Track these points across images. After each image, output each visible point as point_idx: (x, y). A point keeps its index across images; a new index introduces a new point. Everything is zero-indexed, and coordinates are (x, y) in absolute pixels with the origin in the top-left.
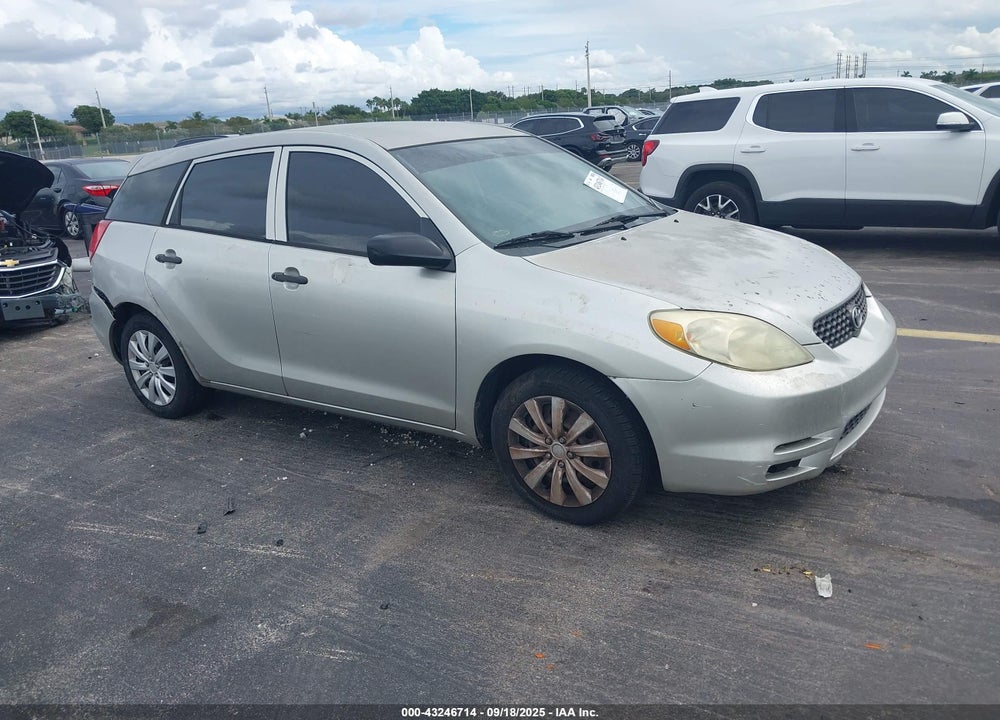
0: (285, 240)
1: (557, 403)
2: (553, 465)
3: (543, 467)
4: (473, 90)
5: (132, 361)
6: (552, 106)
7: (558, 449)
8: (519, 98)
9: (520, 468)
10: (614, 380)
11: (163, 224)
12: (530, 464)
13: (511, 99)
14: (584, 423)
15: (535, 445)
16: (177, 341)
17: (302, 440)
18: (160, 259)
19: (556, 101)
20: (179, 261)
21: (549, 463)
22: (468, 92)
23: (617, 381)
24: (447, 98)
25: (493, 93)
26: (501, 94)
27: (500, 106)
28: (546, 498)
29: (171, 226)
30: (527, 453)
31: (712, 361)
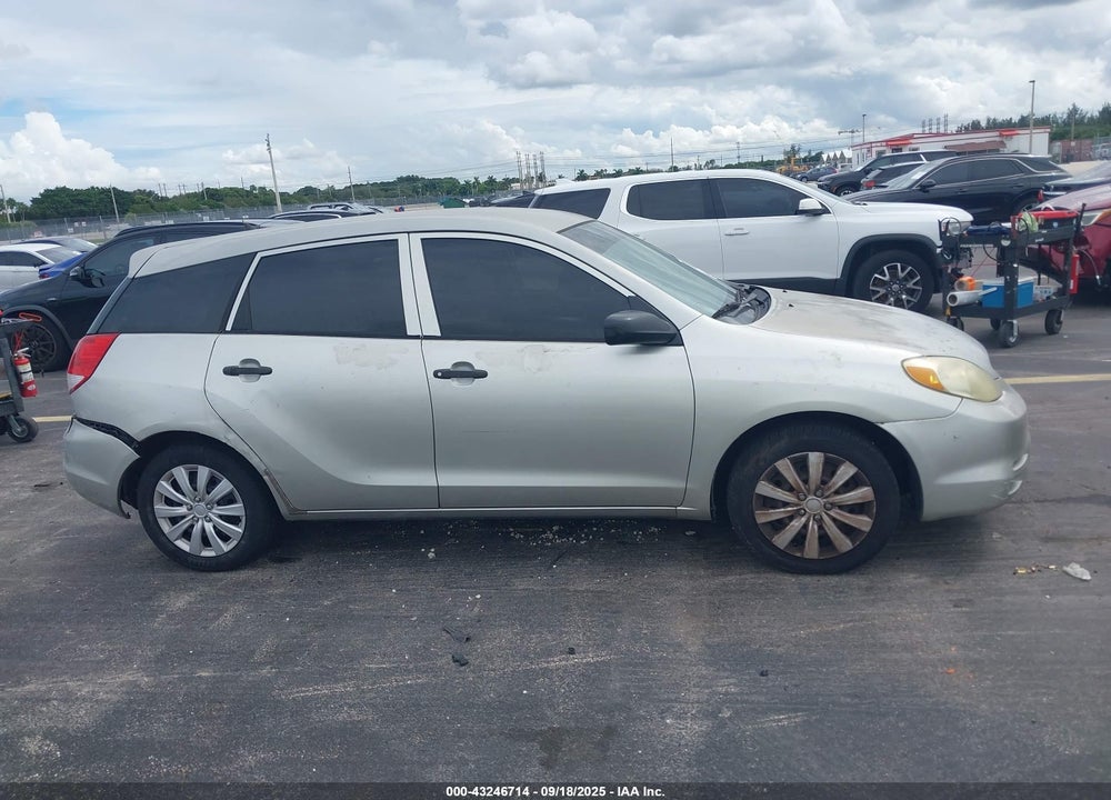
0: (439, 334)
1: (815, 459)
2: (808, 521)
3: (797, 524)
4: (114, 188)
5: (160, 507)
6: (219, 207)
7: (813, 503)
8: (175, 197)
9: (766, 532)
10: (882, 426)
11: (222, 330)
12: (779, 525)
13: (165, 199)
14: (846, 471)
15: (785, 504)
16: (260, 468)
17: (431, 560)
18: (230, 371)
19: (222, 200)
20: (268, 371)
21: (804, 519)
22: (108, 191)
23: (884, 426)
24: (79, 197)
25: (141, 192)
26: (151, 193)
27: (152, 207)
28: (798, 555)
29: (235, 330)
30: (777, 514)
31: (962, 397)
